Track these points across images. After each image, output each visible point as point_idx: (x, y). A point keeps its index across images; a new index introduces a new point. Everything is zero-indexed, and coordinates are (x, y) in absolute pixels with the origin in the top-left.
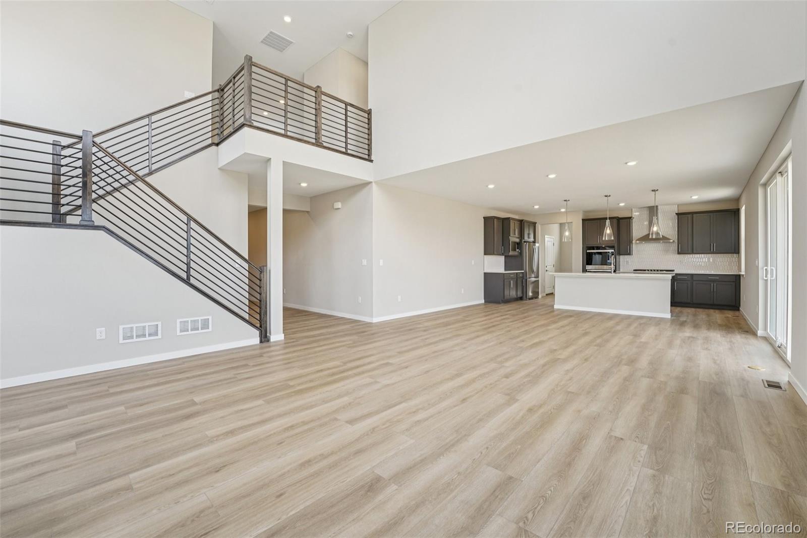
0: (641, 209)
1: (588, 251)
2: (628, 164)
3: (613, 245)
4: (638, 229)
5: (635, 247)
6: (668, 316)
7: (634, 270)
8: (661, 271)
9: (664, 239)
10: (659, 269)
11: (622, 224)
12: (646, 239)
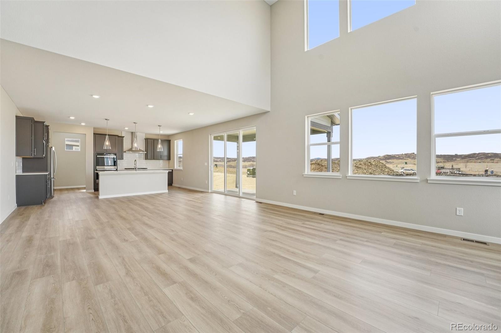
0: (127, 132)
1: (98, 156)
2: (190, 114)
3: (116, 153)
4: (126, 145)
5: (125, 155)
6: (167, 191)
7: (125, 169)
8: (142, 169)
9: (140, 150)
10: (141, 168)
11: (117, 140)
12: (131, 150)
